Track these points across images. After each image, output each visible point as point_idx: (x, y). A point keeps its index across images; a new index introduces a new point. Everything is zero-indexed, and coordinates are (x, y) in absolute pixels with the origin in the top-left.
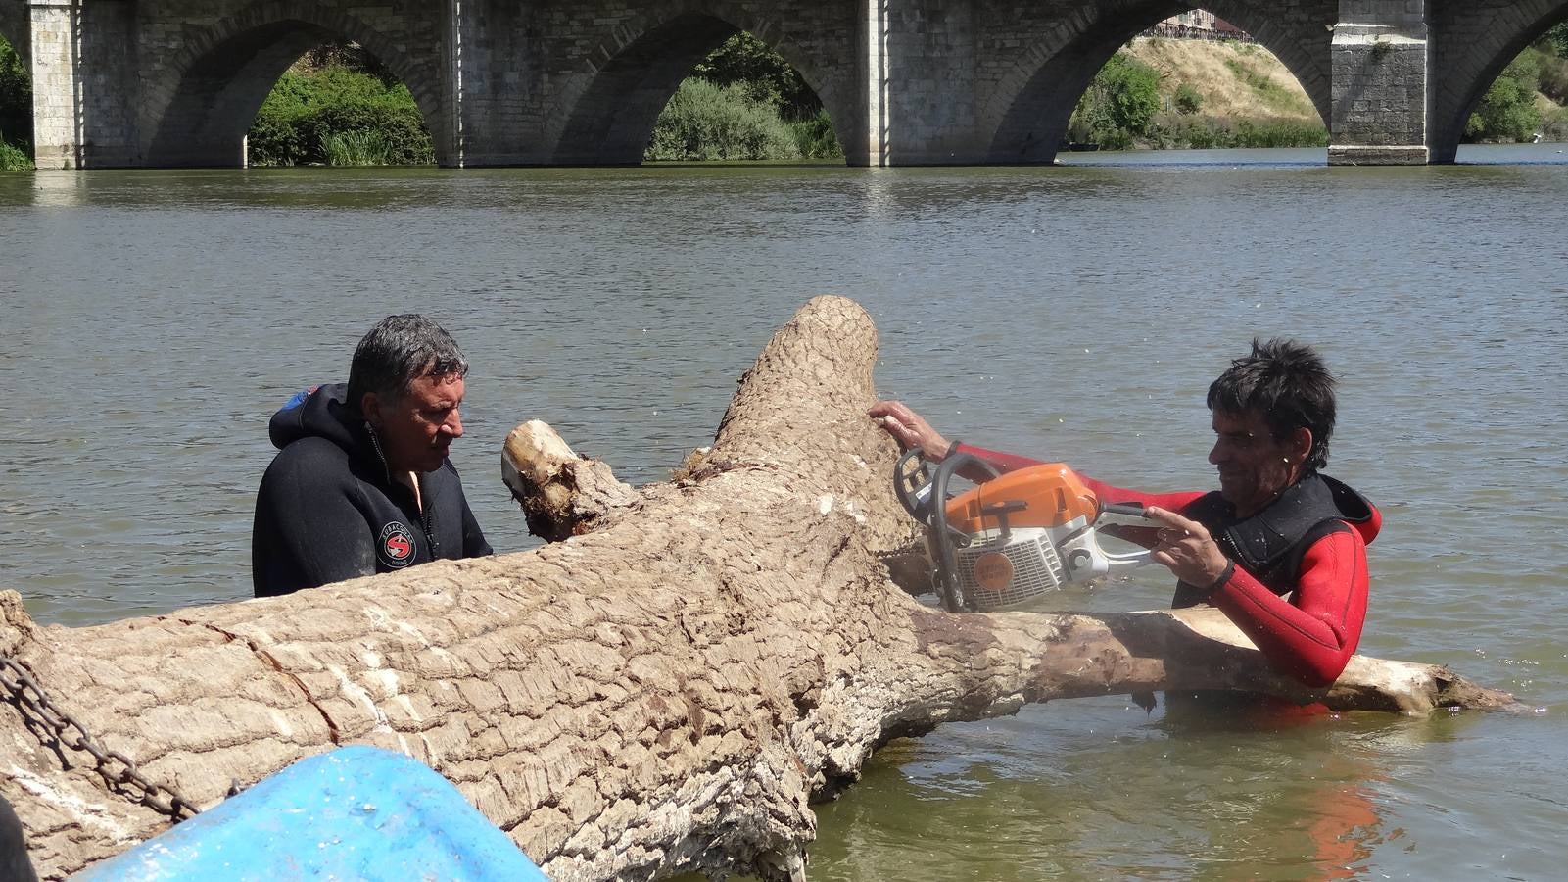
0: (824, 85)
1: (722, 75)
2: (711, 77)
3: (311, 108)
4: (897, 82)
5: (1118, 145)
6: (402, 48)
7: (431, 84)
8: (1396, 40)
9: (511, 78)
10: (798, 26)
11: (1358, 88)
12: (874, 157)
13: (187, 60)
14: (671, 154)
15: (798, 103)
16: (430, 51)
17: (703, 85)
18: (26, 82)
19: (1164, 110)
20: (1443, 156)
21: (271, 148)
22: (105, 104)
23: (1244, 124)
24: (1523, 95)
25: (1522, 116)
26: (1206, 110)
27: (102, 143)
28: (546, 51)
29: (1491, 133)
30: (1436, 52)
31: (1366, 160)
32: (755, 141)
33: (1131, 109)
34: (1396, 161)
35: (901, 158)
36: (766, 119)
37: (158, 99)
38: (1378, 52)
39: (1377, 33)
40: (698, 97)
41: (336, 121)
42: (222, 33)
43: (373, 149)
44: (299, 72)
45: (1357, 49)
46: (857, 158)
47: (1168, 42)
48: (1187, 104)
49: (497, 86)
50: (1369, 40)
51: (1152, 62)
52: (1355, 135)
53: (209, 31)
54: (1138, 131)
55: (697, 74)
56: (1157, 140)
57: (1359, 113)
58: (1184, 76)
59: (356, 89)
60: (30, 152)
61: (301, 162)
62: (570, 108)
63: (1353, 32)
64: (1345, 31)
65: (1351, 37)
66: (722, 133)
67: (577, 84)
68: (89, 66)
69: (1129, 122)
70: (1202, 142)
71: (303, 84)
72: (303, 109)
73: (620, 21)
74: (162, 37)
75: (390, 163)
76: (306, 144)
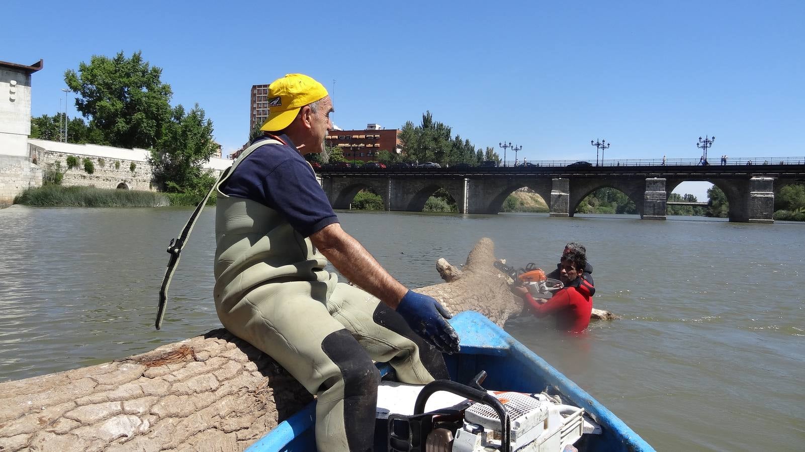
0: (456, 198)
1: (436, 196)
2: (434, 196)
3: (363, 199)
4: (469, 198)
5: (509, 211)
6: (379, 189)
7: (384, 195)
8: (563, 194)
9: (399, 195)
10: (452, 187)
11: (556, 202)
12: (465, 212)
13: (341, 189)
14: (427, 210)
15: (451, 201)
16: (385, 189)
17: (433, 197)
19: (518, 205)
20: (571, 215)
21: (355, 206)
23: (533, 208)
24: (585, 205)
25: (585, 209)
26: (525, 205)
28: (405, 190)
29: (579, 212)
30: (571, 196)
31: (557, 216)
32: (442, 208)
33: (512, 204)
34: (563, 216)
35: (470, 212)
36: (444, 204)
37: (335, 197)
38: (560, 196)
39: (559, 192)
40: (432, 199)
41: (367, 202)
42: (347, 185)
43: (373, 207)
44: (361, 193)
45: (556, 195)
46: (462, 212)
48: (522, 204)
49: (397, 196)
50: (558, 194)
52: (555, 211)
53: (345, 185)
54: (513, 209)
56: (516, 211)
57: (556, 207)
58: (522, 199)
59: (371, 196)
61: (360, 209)
62: (409, 201)
63: (555, 192)
64: (553, 192)
65: (555, 193)
66: (436, 207)
67: (411, 196)
69: (511, 207)
70: (525, 211)
71: (361, 195)
72: (361, 199)
73: (419, 186)
74: (337, 185)
75: (376, 209)
76: (361, 206)
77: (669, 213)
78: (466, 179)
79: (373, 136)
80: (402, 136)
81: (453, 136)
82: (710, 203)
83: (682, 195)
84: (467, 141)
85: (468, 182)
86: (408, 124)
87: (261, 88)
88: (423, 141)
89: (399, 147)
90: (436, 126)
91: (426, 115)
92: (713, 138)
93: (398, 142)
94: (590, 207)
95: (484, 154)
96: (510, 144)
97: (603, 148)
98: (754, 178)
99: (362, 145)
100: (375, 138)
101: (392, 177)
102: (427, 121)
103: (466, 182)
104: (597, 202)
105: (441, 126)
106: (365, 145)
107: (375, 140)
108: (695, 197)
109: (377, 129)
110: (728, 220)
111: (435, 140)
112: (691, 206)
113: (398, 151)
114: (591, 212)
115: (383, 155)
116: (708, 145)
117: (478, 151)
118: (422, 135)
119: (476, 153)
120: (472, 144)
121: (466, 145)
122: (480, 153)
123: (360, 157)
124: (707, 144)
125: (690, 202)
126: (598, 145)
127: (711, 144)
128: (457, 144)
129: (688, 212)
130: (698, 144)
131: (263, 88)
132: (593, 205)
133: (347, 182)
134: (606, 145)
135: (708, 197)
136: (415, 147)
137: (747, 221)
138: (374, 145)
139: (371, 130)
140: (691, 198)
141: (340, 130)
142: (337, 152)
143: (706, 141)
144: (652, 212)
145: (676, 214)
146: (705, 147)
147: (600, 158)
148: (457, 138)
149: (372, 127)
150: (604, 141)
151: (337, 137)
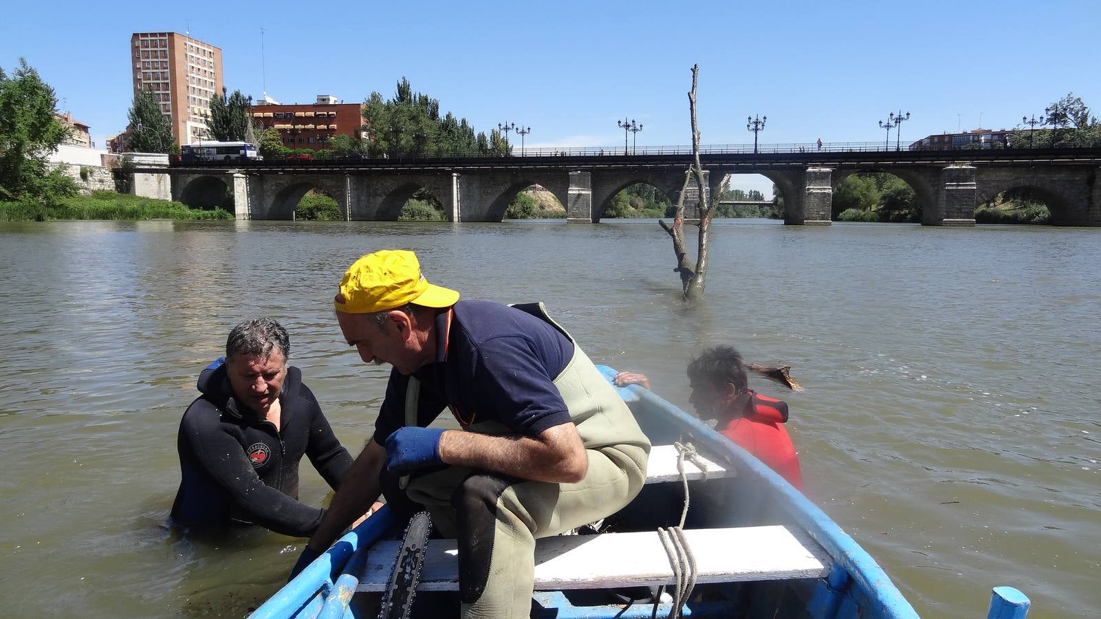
0: (444, 203)
1: (420, 198)
2: (417, 199)
3: (313, 205)
4: (461, 201)
5: (524, 217)
6: (334, 190)
7: (341, 200)
8: (583, 192)
9: (363, 198)
10: (436, 186)
11: (574, 204)
12: (456, 220)
13: (277, 192)
14: (407, 218)
15: (438, 207)
16: (342, 191)
17: (415, 200)
18: (233, 196)
19: (536, 208)
20: (596, 221)
21: (302, 215)
22: (255, 203)
23: (556, 213)
24: (625, 207)
25: (625, 212)
26: (547, 209)
27: (255, 213)
28: (371, 191)
29: (618, 215)
30: (593, 195)
31: (576, 222)
32: (429, 215)
33: (527, 209)
34: (583, 222)
35: (463, 220)
36: (430, 209)
37: (269, 202)
38: (579, 195)
39: (579, 190)
40: (414, 204)
41: (319, 208)
42: (286, 185)
43: (328, 216)
44: (310, 195)
45: (574, 194)
46: (451, 219)
47: (538, 192)
48: (542, 207)
49: (359, 200)
50: (577, 192)
51: (533, 197)
52: (574, 215)
53: (283, 184)
54: (529, 214)
55: (413, 198)
56: (534, 216)
57: (575, 210)
58: (542, 201)
59: (324, 200)
60: (234, 215)
61: (309, 219)
62: (378, 206)
63: (573, 190)
64: (571, 190)
65: (573, 191)
66: (420, 213)
67: (380, 200)
68: (251, 194)
69: (527, 212)
70: (545, 217)
71: (310, 198)
72: (310, 205)
73: (391, 184)
74: (270, 186)
75: (333, 219)
76: (311, 214)
77: (730, 215)
78: (455, 174)
79: (326, 113)
80: (367, 115)
81: (442, 115)
82: (776, 201)
83: (747, 192)
84: (464, 121)
85: (458, 178)
86: (374, 96)
87: (147, 38)
88: (397, 120)
89: (365, 129)
90: (417, 99)
91: (401, 83)
92: (765, 118)
93: (363, 121)
94: (633, 209)
95: (488, 138)
96: (513, 125)
97: (635, 130)
98: (810, 170)
99: (311, 126)
100: (329, 116)
101: (352, 173)
102: (403, 91)
103: (455, 178)
104: (641, 203)
105: (424, 101)
106: (316, 127)
107: (329, 120)
108: (761, 195)
109: (332, 102)
110: (782, 222)
111: (414, 118)
112: (755, 205)
113: (364, 135)
114: (633, 216)
115: (340, 141)
116: (760, 126)
117: (479, 134)
118: (396, 112)
119: (476, 138)
120: (470, 125)
121: (462, 127)
122: (482, 137)
123: (308, 144)
124: (757, 126)
125: (756, 200)
126: (627, 126)
127: (763, 125)
128: (448, 126)
129: (753, 212)
130: (748, 126)
131: (149, 38)
132: (636, 207)
133: (285, 181)
134: (638, 127)
135: (774, 194)
136: (386, 129)
137: (801, 223)
138: (328, 127)
139: (323, 104)
140: (757, 196)
141: (277, 103)
142: (272, 137)
143: (757, 123)
144: (693, 214)
145: (739, 216)
146: (756, 130)
147: (630, 144)
148: (448, 116)
149: (324, 100)
150: (633, 121)
151: (271, 114)
